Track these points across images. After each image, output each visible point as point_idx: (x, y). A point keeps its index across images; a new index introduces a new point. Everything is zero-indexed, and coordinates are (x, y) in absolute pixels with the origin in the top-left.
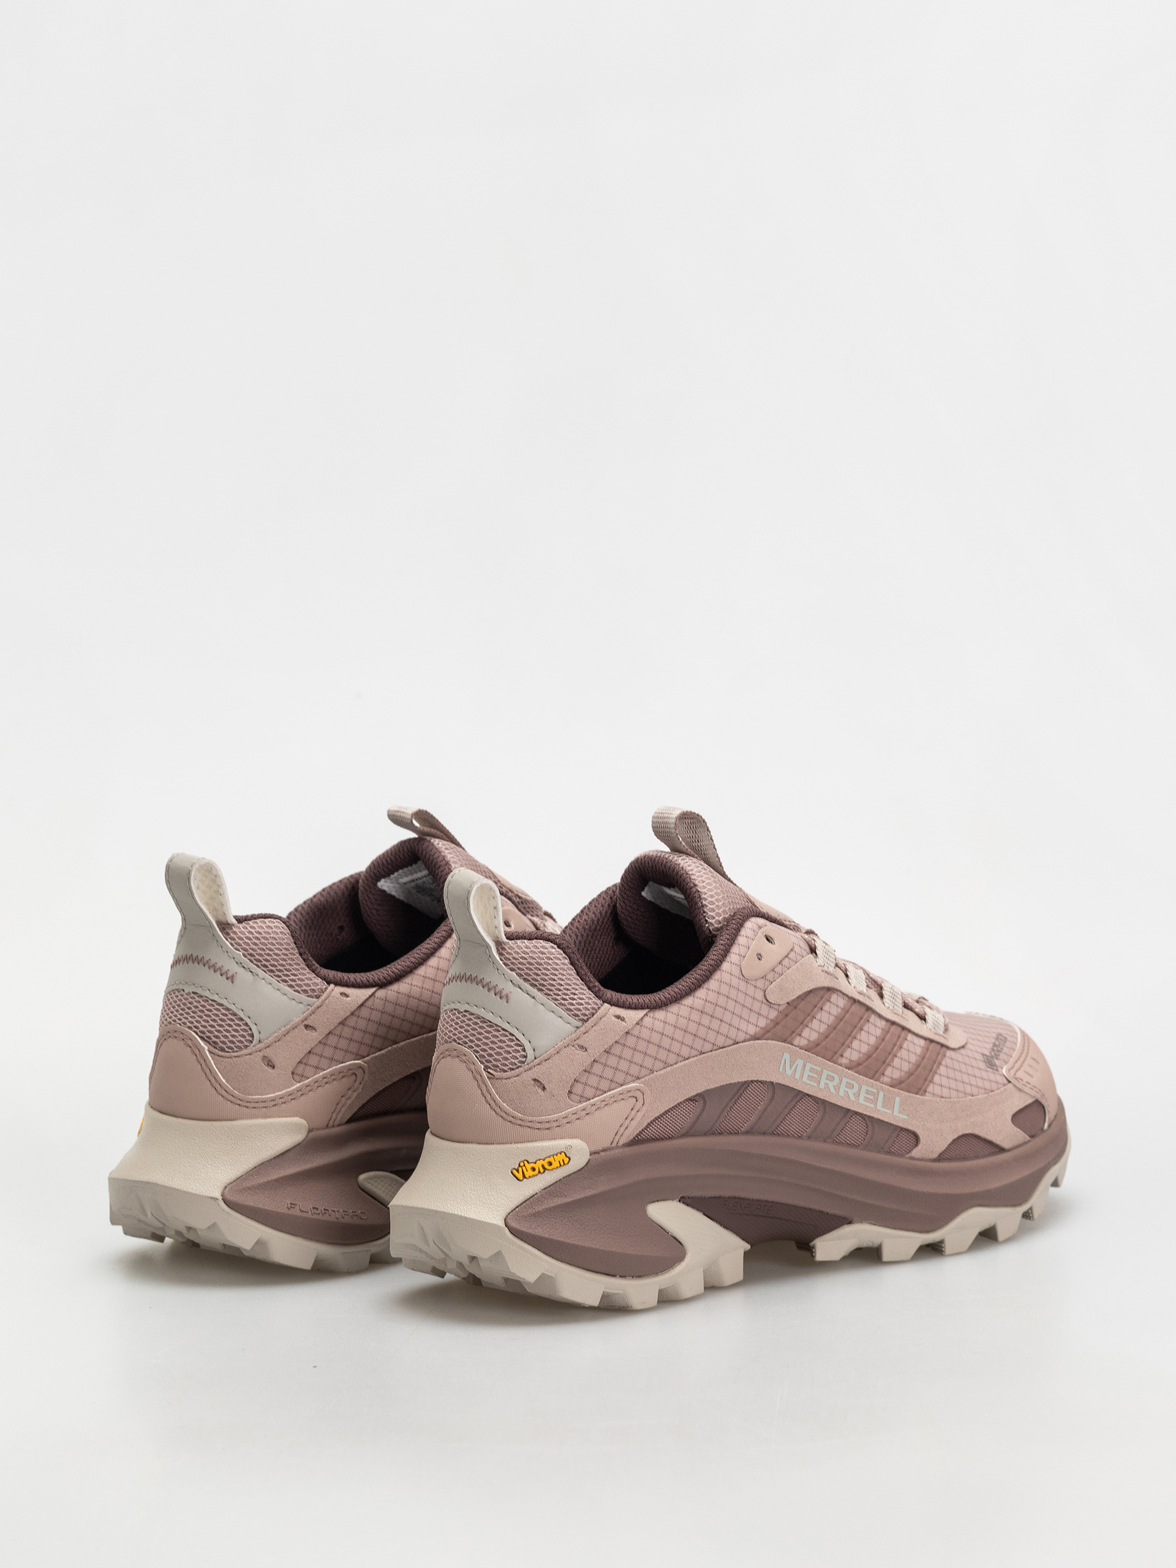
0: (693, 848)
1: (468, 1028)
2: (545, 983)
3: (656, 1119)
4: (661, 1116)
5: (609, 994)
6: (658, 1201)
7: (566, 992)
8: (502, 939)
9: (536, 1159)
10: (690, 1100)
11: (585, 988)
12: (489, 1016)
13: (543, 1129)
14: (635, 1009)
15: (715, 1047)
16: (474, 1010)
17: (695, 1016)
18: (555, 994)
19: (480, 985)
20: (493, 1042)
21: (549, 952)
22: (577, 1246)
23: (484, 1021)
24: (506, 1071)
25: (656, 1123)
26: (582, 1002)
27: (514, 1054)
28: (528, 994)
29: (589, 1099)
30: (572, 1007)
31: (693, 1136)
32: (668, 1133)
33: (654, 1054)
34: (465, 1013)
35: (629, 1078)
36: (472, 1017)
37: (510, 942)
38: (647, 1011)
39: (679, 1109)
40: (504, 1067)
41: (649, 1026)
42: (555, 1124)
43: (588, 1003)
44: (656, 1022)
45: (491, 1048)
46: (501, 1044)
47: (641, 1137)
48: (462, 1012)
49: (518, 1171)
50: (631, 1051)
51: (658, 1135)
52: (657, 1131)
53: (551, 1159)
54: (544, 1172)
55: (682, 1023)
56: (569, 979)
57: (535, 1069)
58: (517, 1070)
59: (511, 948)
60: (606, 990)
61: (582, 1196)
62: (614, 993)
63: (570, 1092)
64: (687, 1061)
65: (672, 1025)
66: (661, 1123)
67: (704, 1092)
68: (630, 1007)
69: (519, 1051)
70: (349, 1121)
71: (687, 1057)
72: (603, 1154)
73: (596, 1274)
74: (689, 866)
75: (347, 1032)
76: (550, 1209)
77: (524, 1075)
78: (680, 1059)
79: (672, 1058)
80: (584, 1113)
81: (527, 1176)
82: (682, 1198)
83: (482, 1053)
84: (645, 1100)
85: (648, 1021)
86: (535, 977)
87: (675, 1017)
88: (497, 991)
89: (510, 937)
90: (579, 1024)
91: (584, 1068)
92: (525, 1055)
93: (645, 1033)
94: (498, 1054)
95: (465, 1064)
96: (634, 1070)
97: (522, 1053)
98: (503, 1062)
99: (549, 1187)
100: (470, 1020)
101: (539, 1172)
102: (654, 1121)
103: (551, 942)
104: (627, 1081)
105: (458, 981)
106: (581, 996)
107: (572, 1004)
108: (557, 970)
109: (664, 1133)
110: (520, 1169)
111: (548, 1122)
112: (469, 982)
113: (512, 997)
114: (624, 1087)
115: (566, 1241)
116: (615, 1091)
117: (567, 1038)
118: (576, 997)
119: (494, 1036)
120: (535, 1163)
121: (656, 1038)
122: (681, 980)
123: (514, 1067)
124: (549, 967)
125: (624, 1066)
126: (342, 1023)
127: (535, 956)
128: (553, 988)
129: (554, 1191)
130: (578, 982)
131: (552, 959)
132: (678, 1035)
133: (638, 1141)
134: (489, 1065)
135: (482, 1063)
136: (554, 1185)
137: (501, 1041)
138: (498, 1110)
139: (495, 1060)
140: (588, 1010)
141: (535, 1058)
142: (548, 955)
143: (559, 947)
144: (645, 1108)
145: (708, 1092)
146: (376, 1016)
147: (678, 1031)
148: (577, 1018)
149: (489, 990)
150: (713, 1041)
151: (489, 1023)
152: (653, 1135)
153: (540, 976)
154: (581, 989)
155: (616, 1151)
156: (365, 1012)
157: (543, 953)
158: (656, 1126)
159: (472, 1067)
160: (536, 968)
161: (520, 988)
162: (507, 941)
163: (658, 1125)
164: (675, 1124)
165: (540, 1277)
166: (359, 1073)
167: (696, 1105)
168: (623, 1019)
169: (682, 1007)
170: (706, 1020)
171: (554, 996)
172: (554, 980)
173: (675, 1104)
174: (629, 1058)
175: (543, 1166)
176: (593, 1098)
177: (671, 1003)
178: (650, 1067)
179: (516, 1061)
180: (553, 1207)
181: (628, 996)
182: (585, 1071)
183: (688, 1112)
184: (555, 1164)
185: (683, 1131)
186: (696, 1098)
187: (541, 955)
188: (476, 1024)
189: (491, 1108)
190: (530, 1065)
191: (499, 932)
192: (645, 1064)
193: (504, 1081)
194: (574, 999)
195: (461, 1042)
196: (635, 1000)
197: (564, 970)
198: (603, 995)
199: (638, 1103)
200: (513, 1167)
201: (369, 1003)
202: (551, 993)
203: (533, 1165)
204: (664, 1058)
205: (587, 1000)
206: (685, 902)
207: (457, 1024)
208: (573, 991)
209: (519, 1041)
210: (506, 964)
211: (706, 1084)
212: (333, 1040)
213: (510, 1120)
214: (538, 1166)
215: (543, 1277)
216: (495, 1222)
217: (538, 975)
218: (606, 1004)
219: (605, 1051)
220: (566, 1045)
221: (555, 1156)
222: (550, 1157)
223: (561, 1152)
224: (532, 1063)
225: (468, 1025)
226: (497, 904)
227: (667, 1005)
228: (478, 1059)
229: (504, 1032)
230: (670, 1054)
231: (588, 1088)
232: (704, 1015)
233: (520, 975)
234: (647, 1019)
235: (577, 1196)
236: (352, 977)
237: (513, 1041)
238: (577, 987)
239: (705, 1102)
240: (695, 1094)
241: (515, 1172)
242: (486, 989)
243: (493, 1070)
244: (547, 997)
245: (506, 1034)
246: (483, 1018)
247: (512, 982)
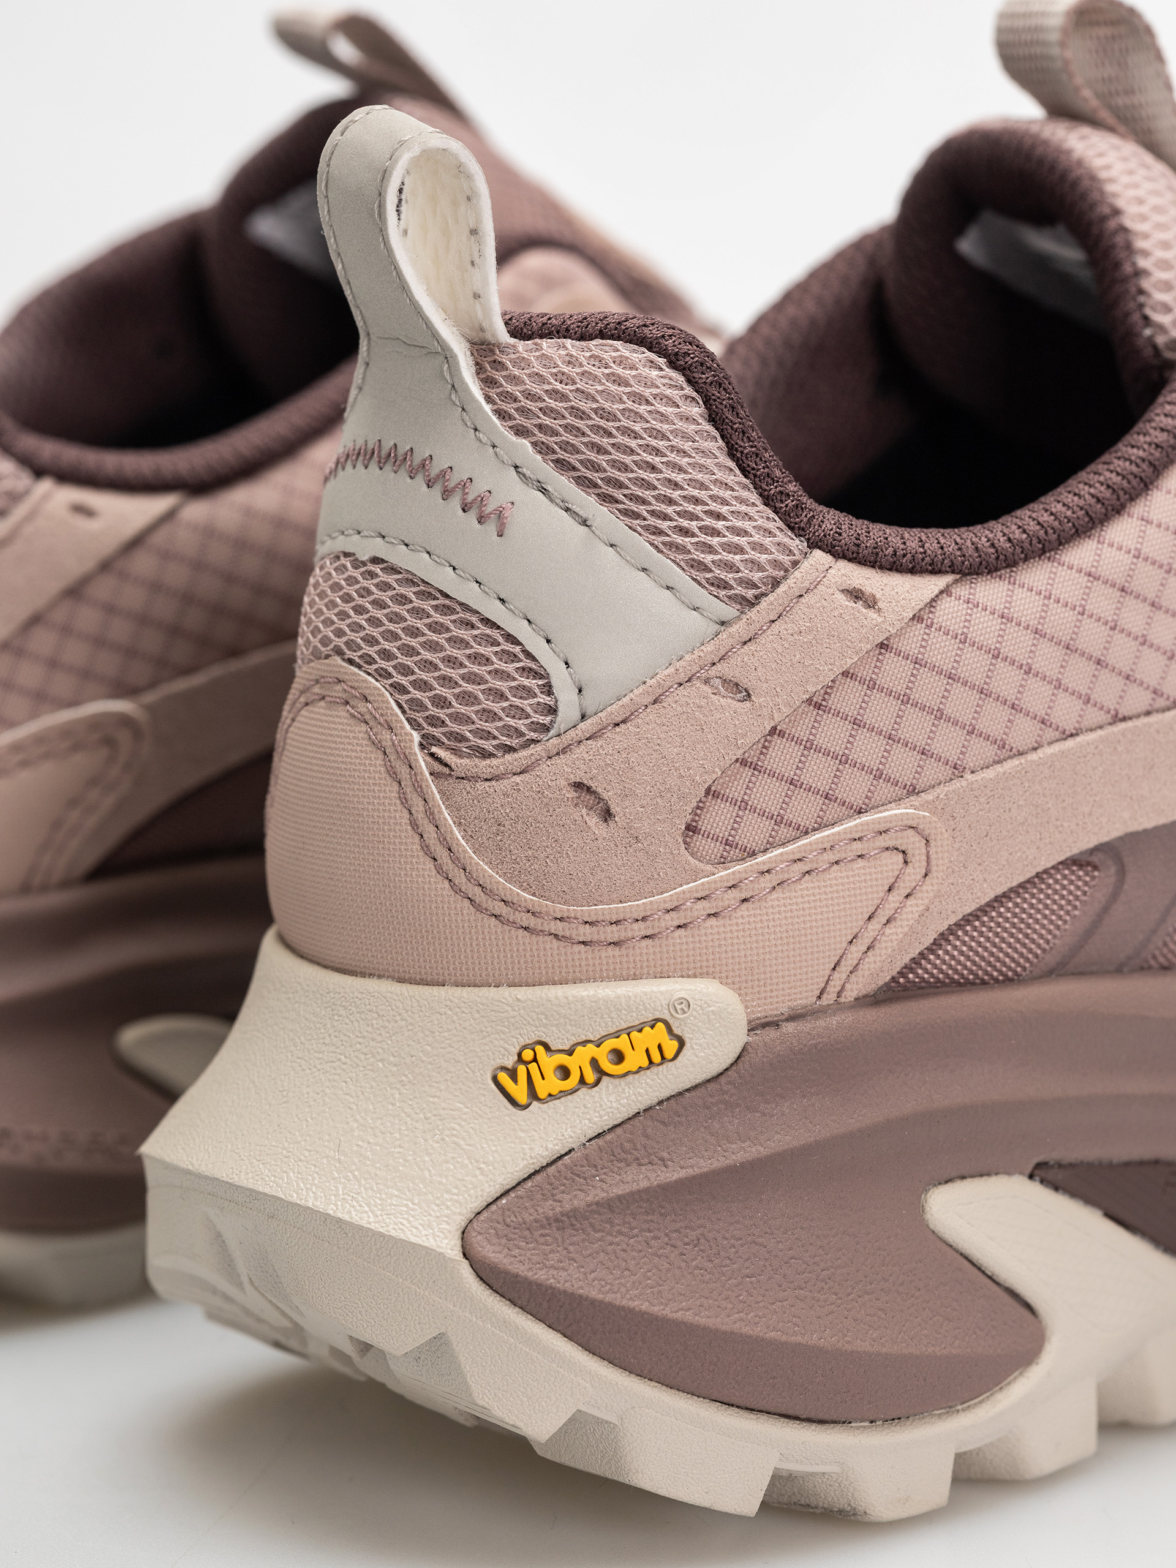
0: (1116, 112)
1: (379, 614)
2: (622, 477)
3: (967, 919)
4: (983, 910)
5: (831, 520)
6: (963, 1178)
7: (690, 508)
8: (493, 335)
9: (574, 1040)
10: (1075, 862)
11: (754, 497)
12: (443, 578)
13: (599, 943)
14: (912, 571)
15: (1161, 703)
16: (398, 556)
17: (1103, 602)
18: (653, 513)
19: (420, 479)
20: (451, 661)
21: (639, 378)
22: (691, 1329)
23: (428, 592)
24: (491, 755)
25: (966, 933)
26: (742, 541)
27: (517, 702)
28: (567, 510)
29: (753, 854)
30: (708, 558)
31: (1081, 973)
32: (1004, 964)
33: (966, 717)
34: (371, 567)
35: (885, 790)
36: (391, 579)
37: (521, 345)
38: (948, 579)
39: (1041, 891)
40: (481, 742)
41: (957, 627)
42: (640, 929)
43: (761, 548)
44: (978, 616)
45: (445, 680)
46: (475, 669)
47: (917, 975)
48: (364, 564)
49: (513, 1075)
50: (894, 705)
51: (971, 972)
52: (968, 958)
53: (622, 1043)
54: (597, 1083)
55: (1060, 621)
56: (702, 468)
57: (579, 752)
58: (524, 753)
59: (520, 363)
60: (821, 508)
61: (716, 1164)
62: (845, 519)
63: (691, 829)
64: (1070, 743)
65: (1027, 628)
66: (981, 934)
67: (1121, 839)
68: (895, 565)
69: (529, 693)
70: (101, 871)
71: (1070, 729)
72: (789, 1028)
73: (752, 1416)
74: (1101, 155)
75: (87, 618)
76: (609, 1205)
77: (545, 769)
78: (1050, 734)
79: (1024, 732)
80: (735, 895)
81: (542, 1094)
82: (1039, 1166)
83: (418, 694)
84: (933, 862)
85: (950, 611)
86: (592, 456)
87: (1039, 601)
88: (470, 498)
89: (521, 330)
90: (729, 611)
91: (739, 754)
92: (552, 703)
93: (941, 651)
94: (467, 698)
95: (364, 727)
96: (903, 764)
97: (543, 699)
98: (481, 724)
99: (611, 1130)
100: (385, 587)
101: (582, 1081)
102: (958, 925)
103: (650, 349)
104: (877, 798)
105: (359, 465)
106: (739, 524)
107: (710, 549)
108: (664, 437)
109: (989, 964)
110: (522, 1069)
111: (617, 923)
112: (388, 467)
113: (516, 520)
114: (865, 818)
115: (656, 1310)
116: (836, 829)
117: (688, 657)
118: (720, 525)
119: (454, 641)
120: (570, 1052)
121: (974, 665)
122: (1061, 489)
123: (514, 742)
124: (637, 427)
125: (868, 749)
126: (75, 592)
127: (592, 389)
128: (647, 494)
129: (627, 1146)
130: (730, 479)
131: (648, 402)
132: (1047, 658)
133: (905, 989)
134: (437, 732)
135: (414, 724)
136: (627, 1126)
137: (476, 658)
138: (460, 878)
139: (457, 718)
140: (761, 568)
141: (583, 717)
142: (638, 389)
143: (673, 365)
144: (928, 889)
145: (1132, 839)
146: (177, 576)
147: (1045, 647)
148: (723, 593)
149: (446, 494)
150: (1153, 683)
151: (442, 601)
152: (956, 971)
153: (607, 452)
154: (742, 501)
155: (834, 1021)
156: (143, 563)
157: (620, 381)
158: (964, 943)
159: (386, 736)
160: (597, 429)
161: (544, 491)
162: (513, 341)
163: (972, 938)
164: (1027, 936)
165: (572, 1420)
166: (124, 738)
167: (1093, 878)
168: (871, 603)
169: (1062, 572)
170: (1134, 616)
171: (652, 521)
172: (653, 468)
173: (1028, 876)
174: (886, 726)
175: (594, 1063)
176: (765, 851)
177: (1026, 559)
178: (953, 758)
179: (521, 724)
180: (620, 1198)
181: (891, 531)
182: (743, 762)
183: (1069, 902)
184: (635, 1059)
185: (1051, 960)
186: (1095, 859)
187: (613, 388)
188: (402, 600)
189: (439, 870)
190: (566, 739)
191: (487, 311)
192: (937, 747)
193: (482, 786)
194: (716, 533)
195: (355, 656)
196: (913, 545)
197: (685, 437)
198: (809, 522)
199: (909, 869)
200: (500, 1062)
201: (159, 538)
202: (642, 509)
203: (563, 1059)
204: (996, 730)
205: (757, 538)
206: (1085, 275)
207: (347, 599)
208: (714, 506)
209: (533, 658)
210: (502, 414)
211: (1126, 815)
212: (43, 641)
213: (497, 912)
214: (579, 1061)
215: (577, 1422)
216: (431, 1243)
217: (600, 450)
218: (818, 553)
219: (809, 701)
220: (683, 677)
221: (634, 1034)
222: (617, 1035)
223: (657, 1020)
224: (572, 733)
225: (379, 604)
226: (479, 219)
227: (1015, 564)
228: (404, 712)
229: (488, 631)
230: (1020, 719)
231: (749, 817)
232: (1130, 601)
233: (543, 449)
234: (947, 605)
235: (704, 1164)
236: (112, 461)
237: (514, 658)
238: (727, 494)
239: (1122, 872)
240: (1091, 845)
241: (504, 1078)
242: (437, 490)
243: (448, 748)
244: (627, 520)
245: (496, 634)
246: (423, 581)
247: (520, 470)
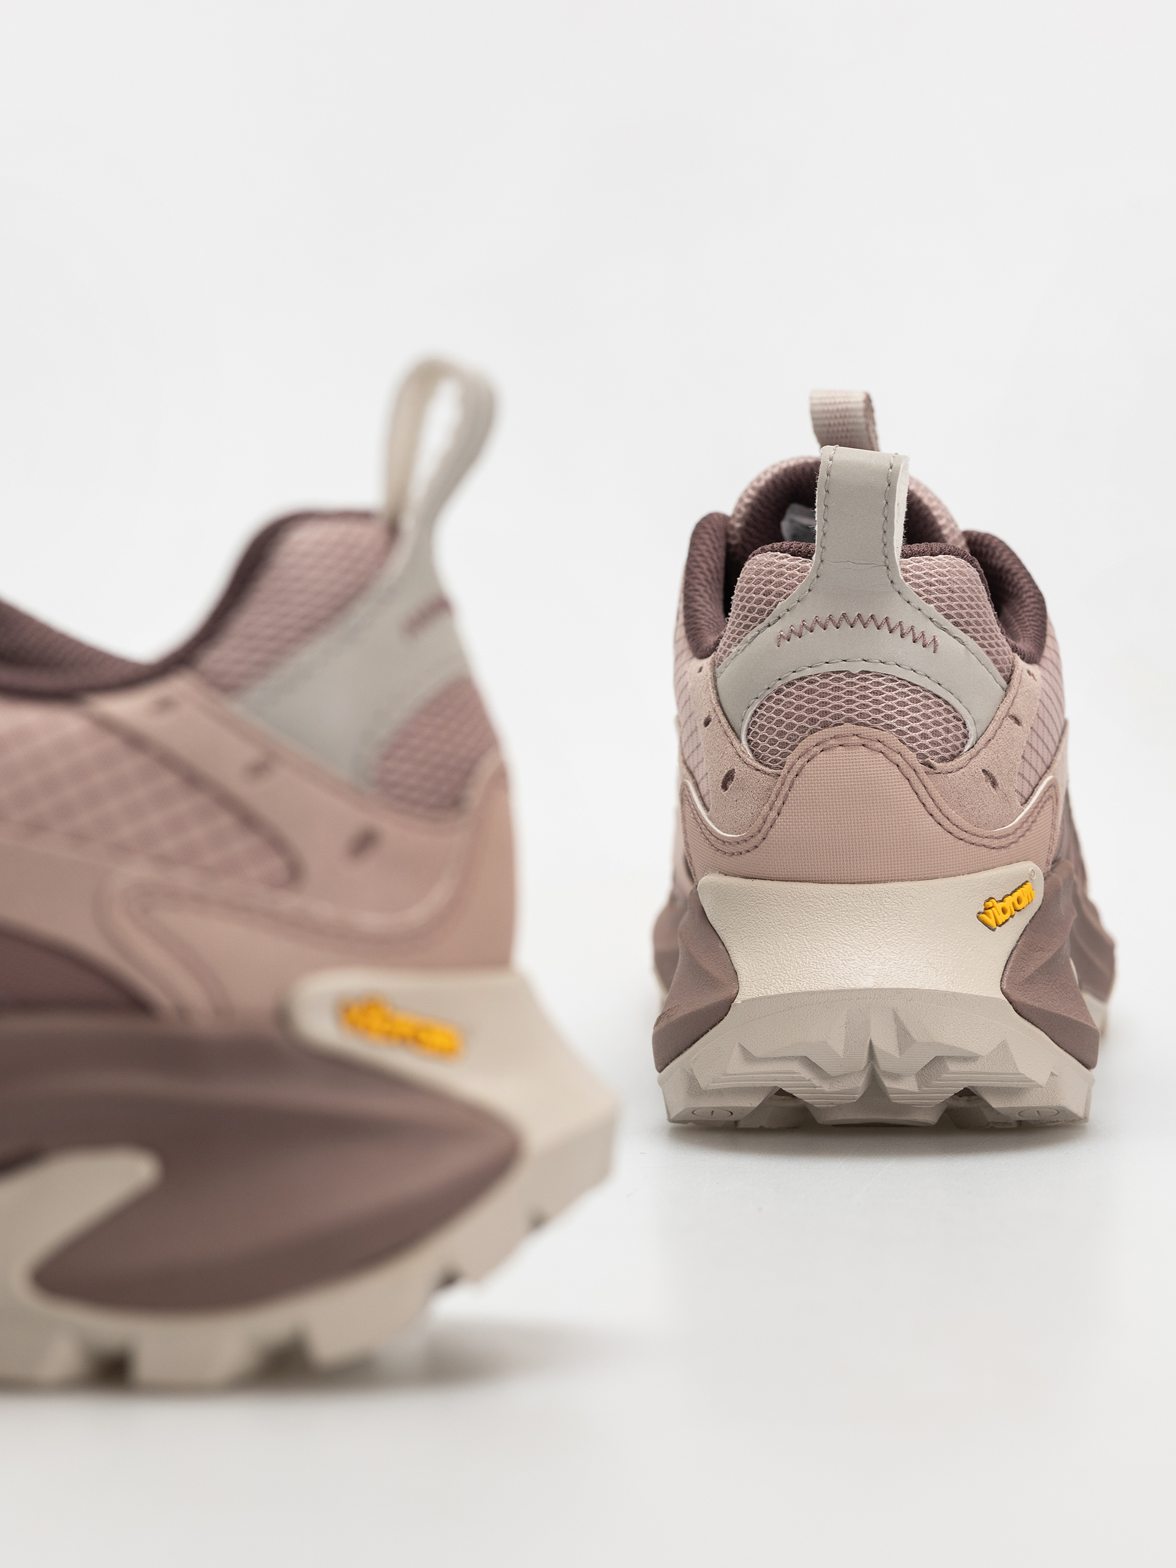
1: (879, 698)
9: (1005, 895)
13: (1000, 847)
20: (925, 716)
23: (904, 684)
24: (949, 760)
27: (955, 733)
28: (954, 637)
29: (1028, 800)
34: (863, 676)
40: (945, 754)
42: (1012, 839)
45: (925, 725)
46: (937, 718)
48: (856, 675)
53: (1020, 894)
54: (1015, 914)
57: (980, 754)
58: (960, 758)
61: (1056, 948)
69: (959, 728)
77: (970, 765)
80: (1032, 819)
81: (999, 922)
83: (913, 734)
88: (917, 635)
90: (1004, 683)
92: (966, 732)
94: (936, 733)
95: (881, 755)
97: (963, 730)
98: (944, 746)
99: (1021, 937)
101: (1011, 914)
103: (962, 558)
111: (1006, 836)
113: (940, 646)
119: (923, 706)
120: (1005, 901)
123: (956, 753)
129: (1030, 943)
135: (912, 749)
136: (1025, 934)
137: (936, 713)
138: (946, 823)
139: (933, 743)
141: (978, 737)
143: (972, 566)
151: (913, 687)
159: (898, 757)
161: (944, 630)
175: (1013, 905)
176: (1030, 798)
179: (958, 744)
184: (1025, 901)
188: (890, 689)
189: (935, 820)
193: (949, 776)
195: (866, 721)
200: (979, 909)
203: (1003, 904)
209: (957, 711)
213: (963, 837)
214: (1007, 905)
218: (1016, 655)
220: (1004, 715)
221: (1022, 889)
223: (1027, 882)
224: (976, 746)
225: (877, 693)
228: (905, 744)
229: (937, 700)
241: (982, 917)
242: (897, 633)
243: (931, 759)
245: (940, 701)
246: (899, 679)
247: (934, 620)
